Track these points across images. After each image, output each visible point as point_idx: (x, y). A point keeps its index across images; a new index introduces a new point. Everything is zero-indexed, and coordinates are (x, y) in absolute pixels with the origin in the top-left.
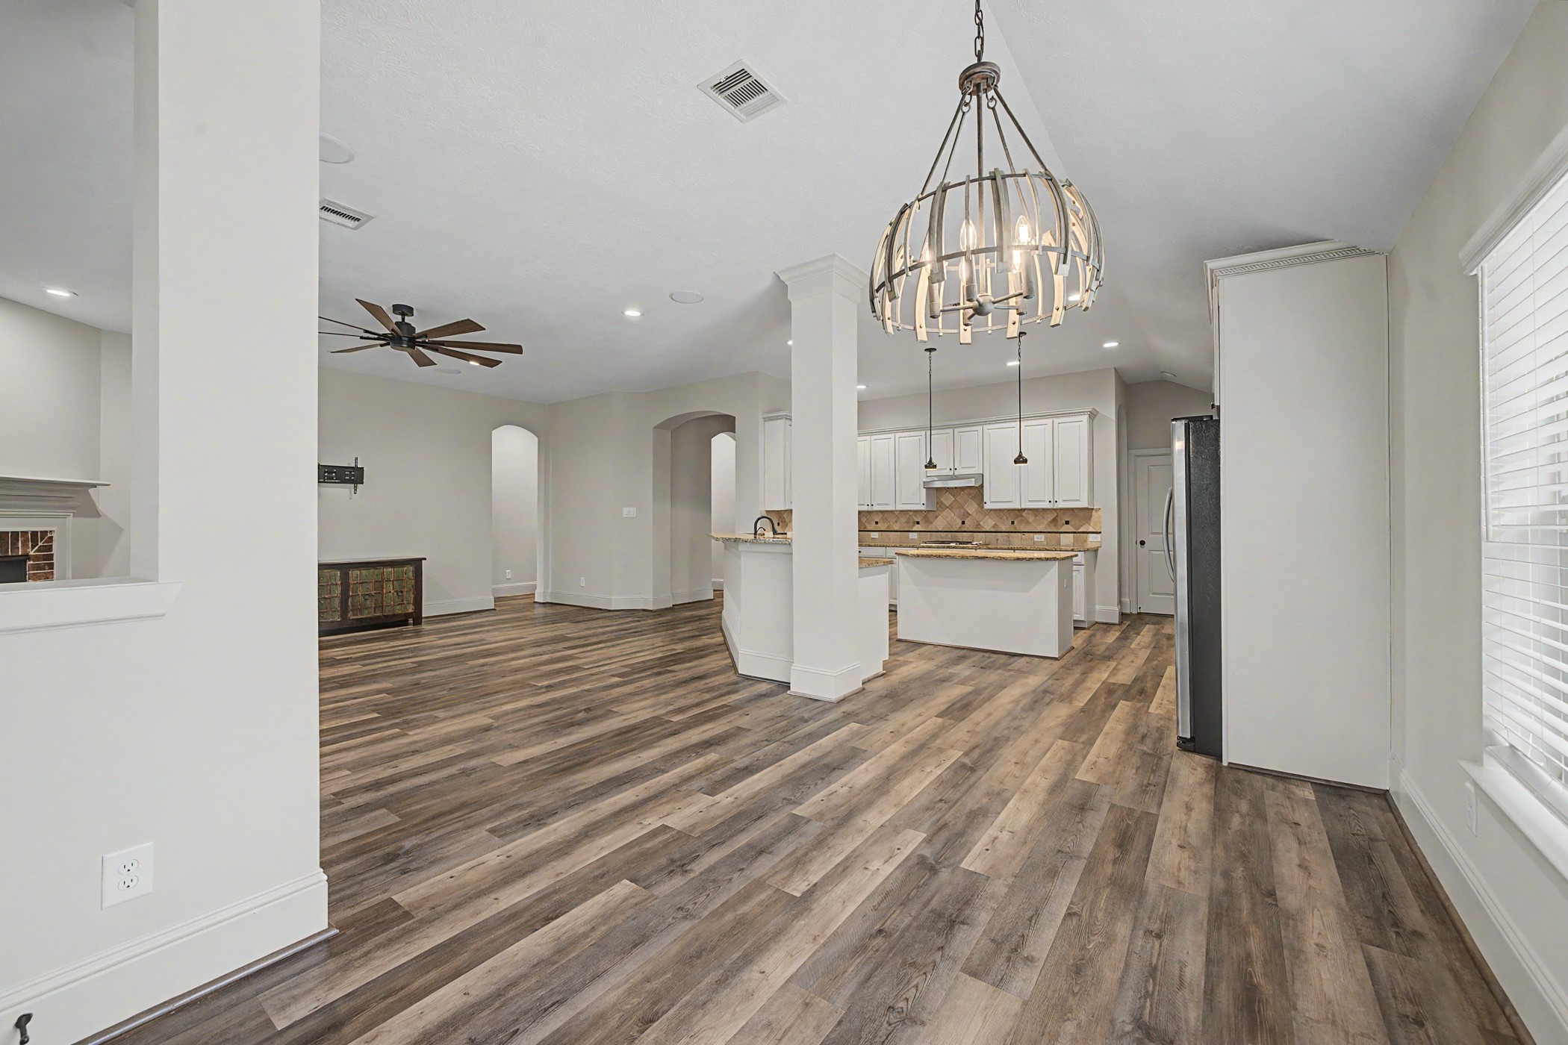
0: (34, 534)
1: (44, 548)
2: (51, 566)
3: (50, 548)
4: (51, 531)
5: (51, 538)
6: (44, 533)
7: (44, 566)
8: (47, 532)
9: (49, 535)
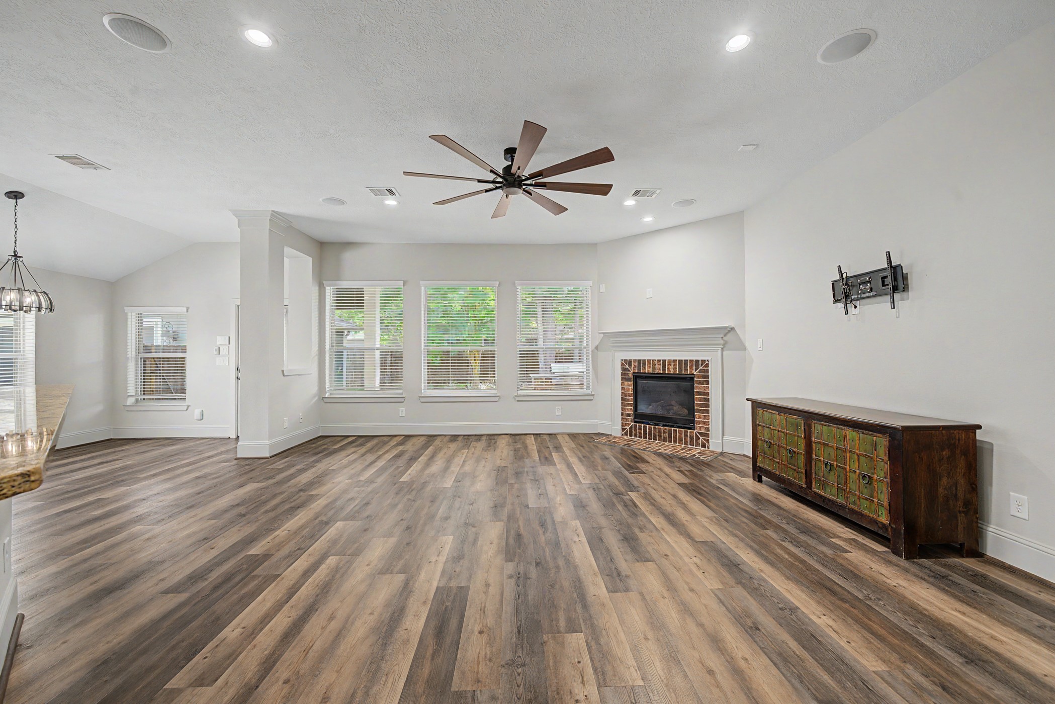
0: (697, 361)
1: (703, 371)
2: (708, 383)
3: (707, 371)
4: (708, 360)
5: (707, 365)
6: (703, 361)
7: (703, 382)
8: (705, 360)
9: (707, 363)
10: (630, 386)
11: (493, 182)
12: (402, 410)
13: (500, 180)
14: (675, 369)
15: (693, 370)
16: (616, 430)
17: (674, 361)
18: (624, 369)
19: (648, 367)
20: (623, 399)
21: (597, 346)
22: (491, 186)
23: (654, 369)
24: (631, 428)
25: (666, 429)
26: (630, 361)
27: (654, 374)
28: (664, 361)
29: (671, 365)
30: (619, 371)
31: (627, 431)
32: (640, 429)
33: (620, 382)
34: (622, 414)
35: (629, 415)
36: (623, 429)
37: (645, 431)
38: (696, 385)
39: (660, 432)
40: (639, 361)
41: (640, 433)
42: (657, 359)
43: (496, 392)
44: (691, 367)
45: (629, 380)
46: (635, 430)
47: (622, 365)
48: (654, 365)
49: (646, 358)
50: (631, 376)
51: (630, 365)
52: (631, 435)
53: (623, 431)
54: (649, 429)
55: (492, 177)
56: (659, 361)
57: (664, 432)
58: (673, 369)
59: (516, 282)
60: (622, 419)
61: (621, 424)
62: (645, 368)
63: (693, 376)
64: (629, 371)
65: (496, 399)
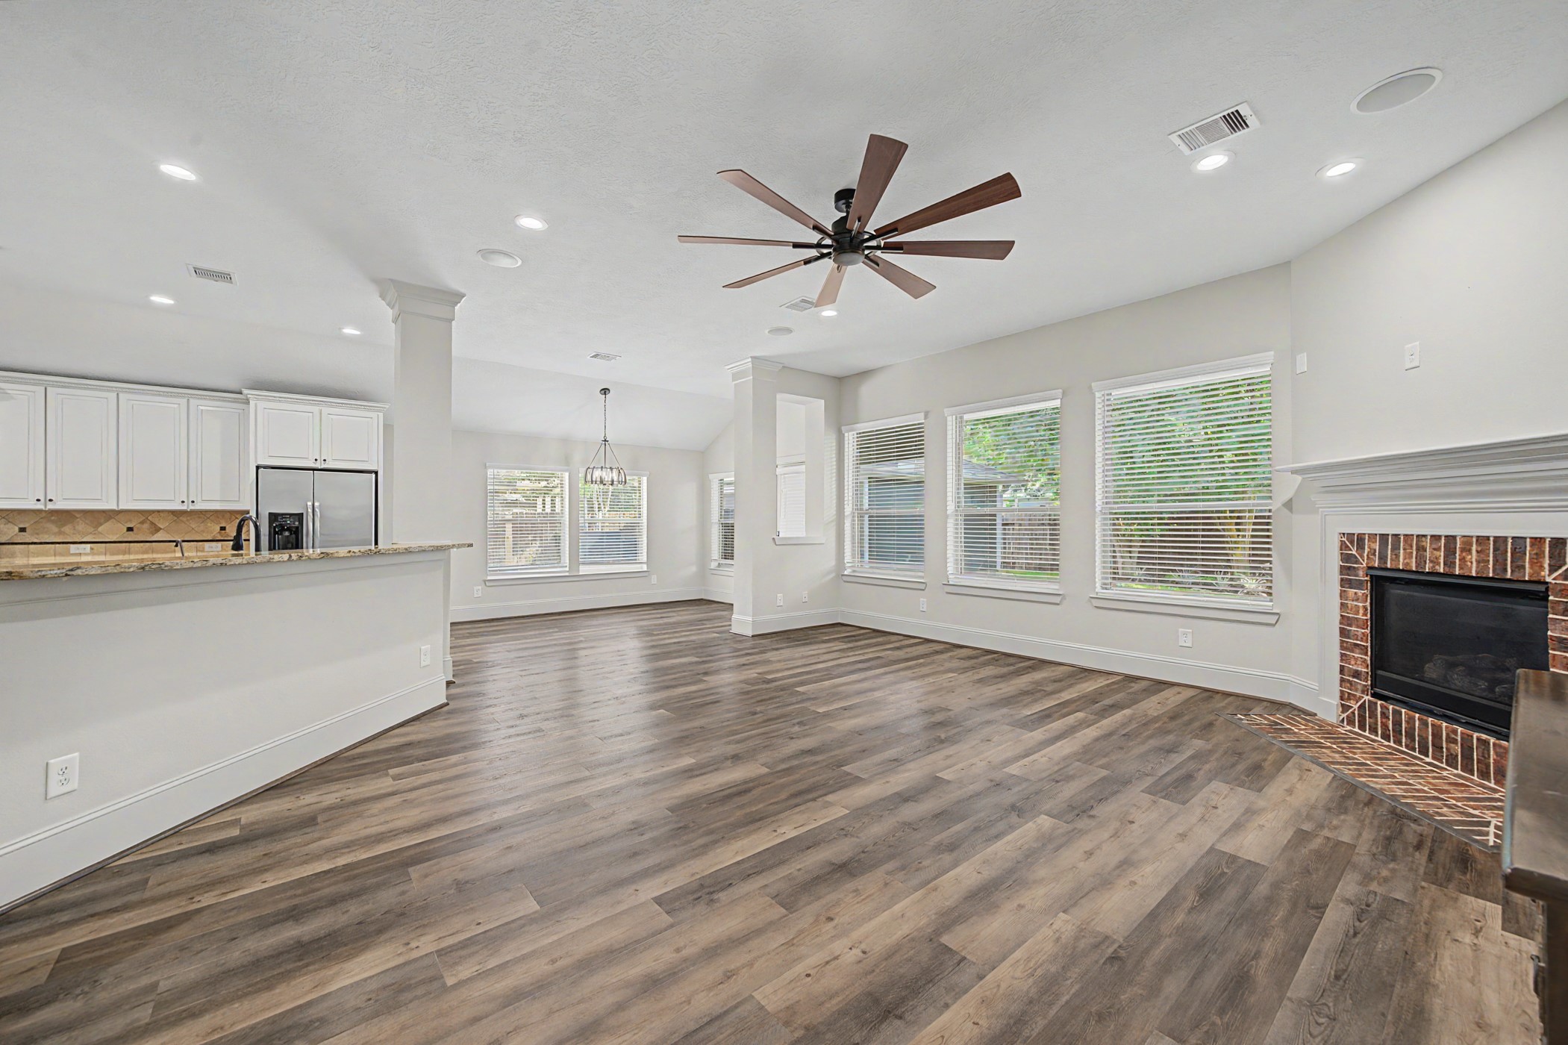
10: (1361, 602)
11: (819, 246)
12: (923, 601)
13: (828, 241)
14: (1482, 561)
15: (1542, 567)
16: (1328, 708)
17: (1482, 540)
18: (1346, 558)
19: (1405, 553)
20: (1343, 633)
21: (1291, 500)
22: (814, 253)
23: (1421, 560)
24: (1362, 707)
25: (1455, 732)
26: (1361, 538)
27: (1422, 573)
28: (1451, 539)
29: (1470, 551)
30: (1335, 562)
31: (1353, 713)
32: (1384, 715)
33: (1337, 588)
34: (1342, 670)
35: (1357, 674)
36: (1345, 708)
37: (1397, 723)
38: (1550, 616)
39: (1437, 735)
40: (1384, 537)
41: (1385, 726)
42: (1429, 532)
43: (1057, 587)
44: (1537, 557)
45: (1359, 585)
46: (1373, 715)
47: (1343, 546)
48: (1421, 549)
49: (1401, 531)
50: (1361, 576)
51: (1361, 546)
52: (1362, 727)
53: (1343, 712)
54: (1407, 722)
55: (814, 237)
56: (1436, 538)
57: (1451, 740)
58: (1478, 562)
59: (1093, 384)
60: (1342, 680)
61: (1338, 695)
62: (1397, 556)
63: (1542, 588)
64: (1357, 562)
65: (1057, 600)
